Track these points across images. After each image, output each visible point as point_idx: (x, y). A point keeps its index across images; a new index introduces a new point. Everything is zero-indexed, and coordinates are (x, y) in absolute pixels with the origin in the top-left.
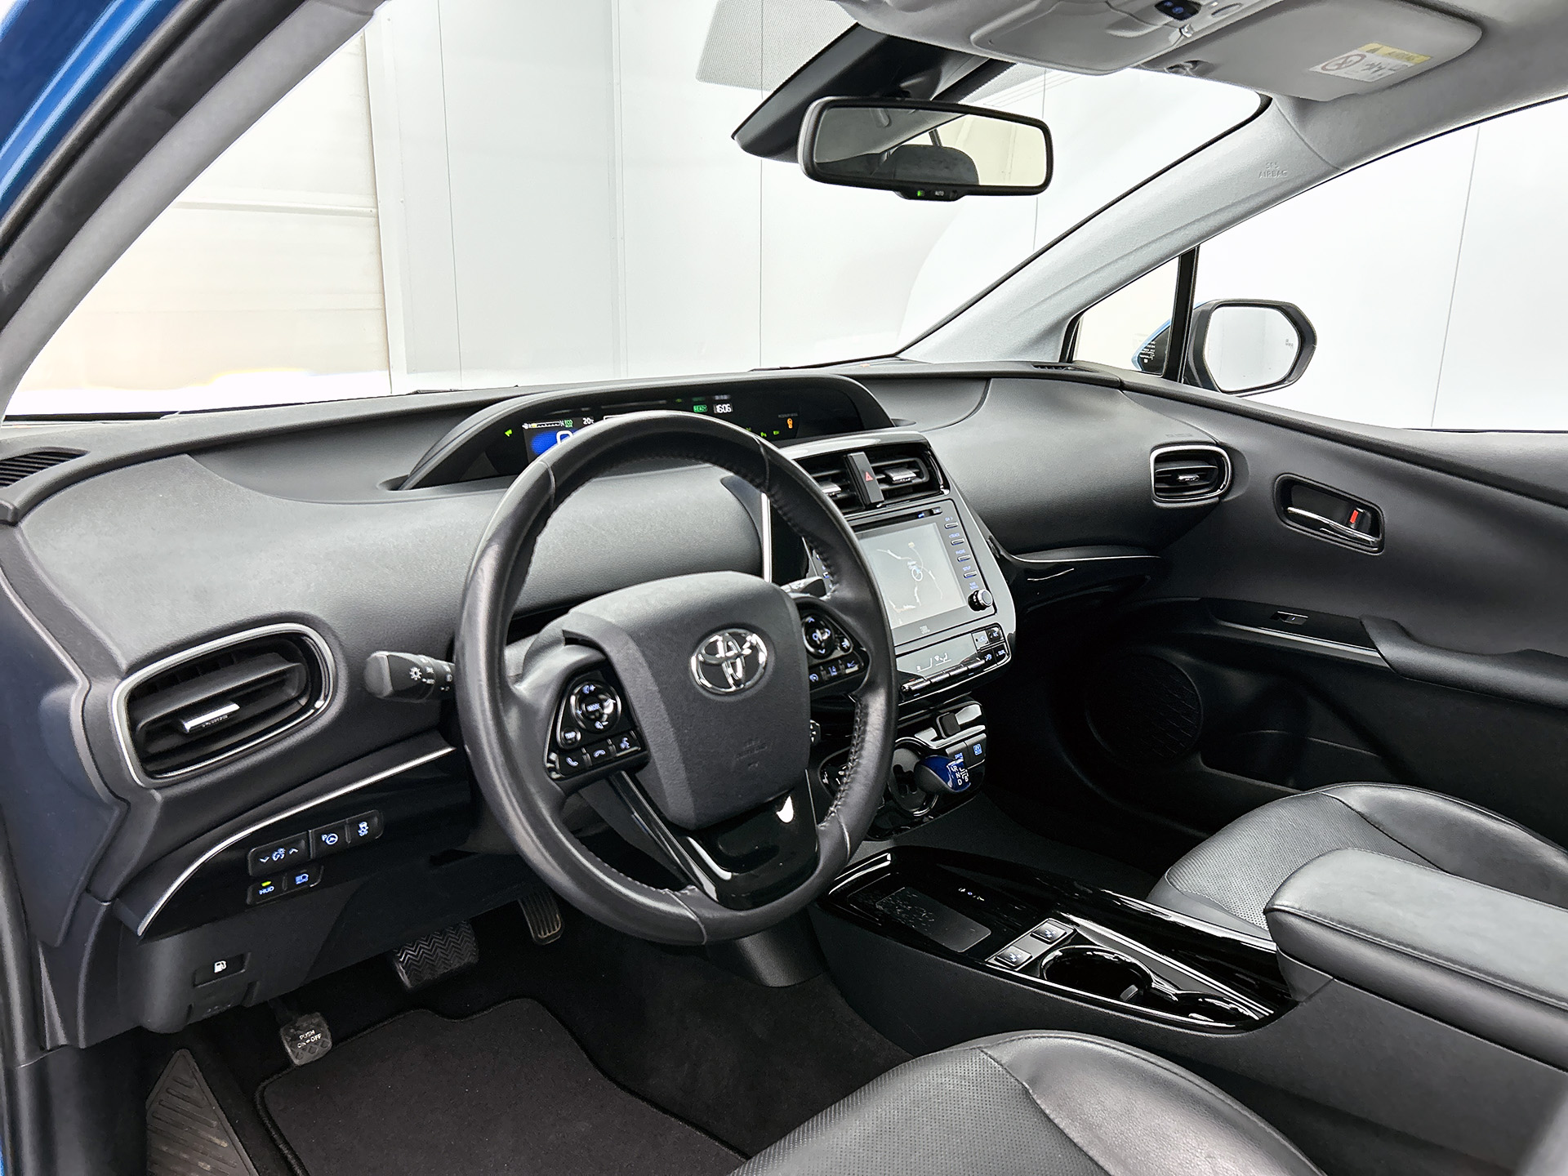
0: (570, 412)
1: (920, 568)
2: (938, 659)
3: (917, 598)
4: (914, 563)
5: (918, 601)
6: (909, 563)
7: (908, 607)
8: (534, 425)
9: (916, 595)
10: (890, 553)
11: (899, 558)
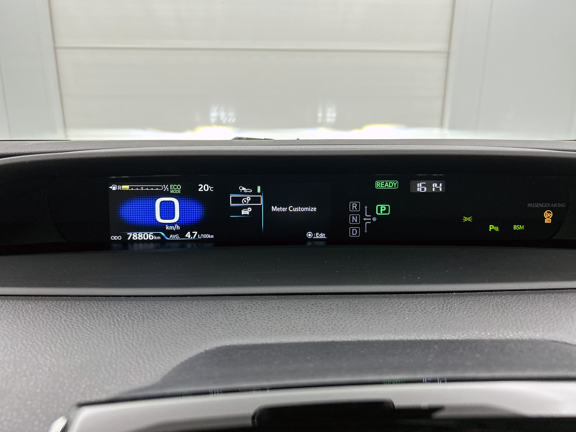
8: (126, 187)
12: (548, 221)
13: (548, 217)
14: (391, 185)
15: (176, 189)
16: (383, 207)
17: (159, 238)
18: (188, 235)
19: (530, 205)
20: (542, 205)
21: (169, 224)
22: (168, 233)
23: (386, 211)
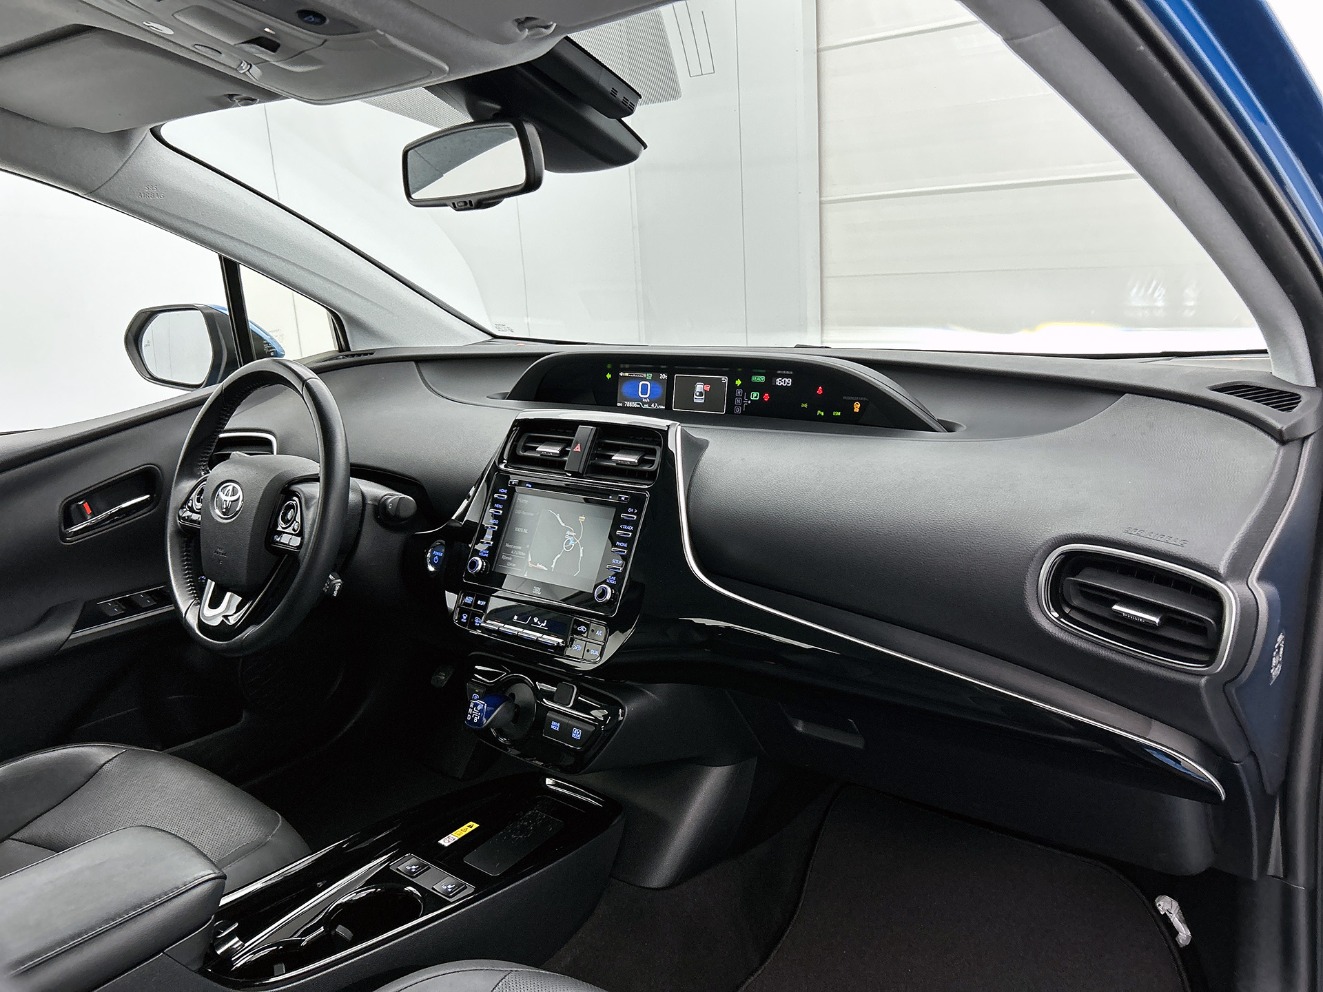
0: (652, 368)
1: (575, 541)
2: (536, 621)
3: (554, 563)
4: (573, 534)
5: (553, 566)
6: (568, 533)
7: (541, 566)
8: (627, 374)
9: (555, 561)
10: (558, 517)
11: (563, 525)
12: (857, 410)
13: (857, 407)
14: (761, 379)
15: (649, 376)
16: (755, 394)
17: (639, 406)
18: (653, 405)
19: (844, 398)
20: (852, 398)
21: (645, 398)
22: (644, 403)
23: (756, 397)
